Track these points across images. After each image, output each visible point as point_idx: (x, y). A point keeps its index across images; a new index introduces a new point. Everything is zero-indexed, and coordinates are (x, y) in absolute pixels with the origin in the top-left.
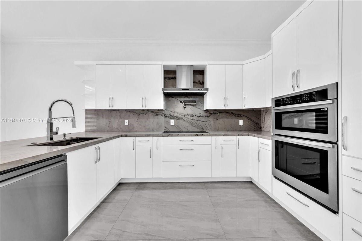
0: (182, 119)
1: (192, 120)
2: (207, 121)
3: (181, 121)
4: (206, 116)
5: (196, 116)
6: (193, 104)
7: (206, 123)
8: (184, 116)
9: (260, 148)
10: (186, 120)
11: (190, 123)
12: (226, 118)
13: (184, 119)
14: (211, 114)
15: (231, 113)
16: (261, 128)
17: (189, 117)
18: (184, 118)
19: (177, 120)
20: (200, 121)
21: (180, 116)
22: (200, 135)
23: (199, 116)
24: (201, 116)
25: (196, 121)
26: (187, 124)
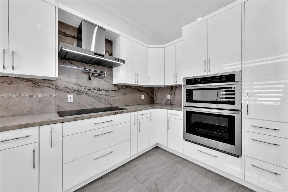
0: (86, 93)
1: (99, 95)
2: (115, 96)
3: (84, 96)
4: (115, 91)
5: (104, 90)
6: (101, 76)
7: (115, 98)
8: (89, 90)
9: (168, 118)
10: (91, 95)
11: (96, 98)
12: (132, 93)
13: (88, 94)
14: (120, 89)
15: (136, 88)
16: (154, 101)
17: (96, 91)
18: (88, 92)
19: (79, 94)
20: (109, 96)
21: (83, 90)
22: (120, 113)
23: (108, 91)
24: (109, 90)
25: (104, 96)
26: (93, 100)
